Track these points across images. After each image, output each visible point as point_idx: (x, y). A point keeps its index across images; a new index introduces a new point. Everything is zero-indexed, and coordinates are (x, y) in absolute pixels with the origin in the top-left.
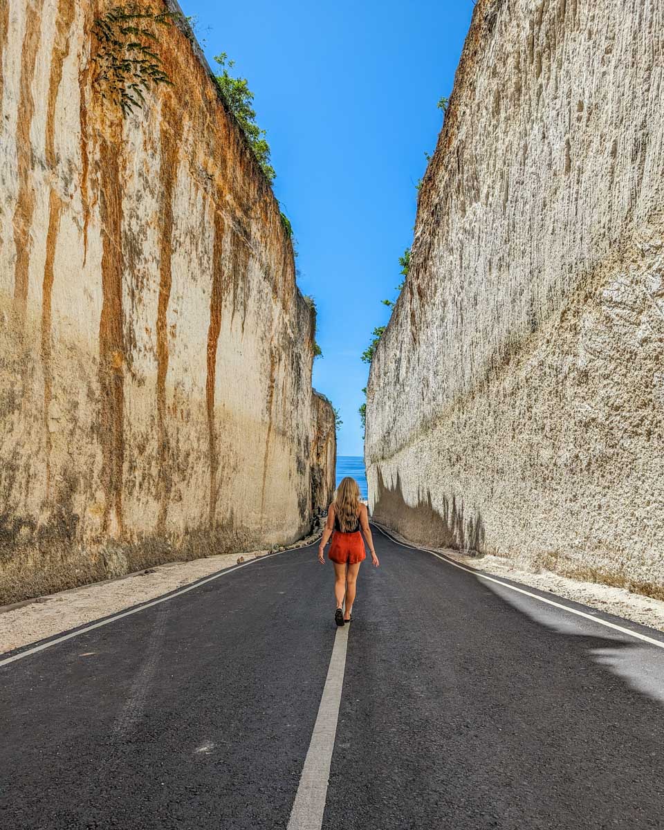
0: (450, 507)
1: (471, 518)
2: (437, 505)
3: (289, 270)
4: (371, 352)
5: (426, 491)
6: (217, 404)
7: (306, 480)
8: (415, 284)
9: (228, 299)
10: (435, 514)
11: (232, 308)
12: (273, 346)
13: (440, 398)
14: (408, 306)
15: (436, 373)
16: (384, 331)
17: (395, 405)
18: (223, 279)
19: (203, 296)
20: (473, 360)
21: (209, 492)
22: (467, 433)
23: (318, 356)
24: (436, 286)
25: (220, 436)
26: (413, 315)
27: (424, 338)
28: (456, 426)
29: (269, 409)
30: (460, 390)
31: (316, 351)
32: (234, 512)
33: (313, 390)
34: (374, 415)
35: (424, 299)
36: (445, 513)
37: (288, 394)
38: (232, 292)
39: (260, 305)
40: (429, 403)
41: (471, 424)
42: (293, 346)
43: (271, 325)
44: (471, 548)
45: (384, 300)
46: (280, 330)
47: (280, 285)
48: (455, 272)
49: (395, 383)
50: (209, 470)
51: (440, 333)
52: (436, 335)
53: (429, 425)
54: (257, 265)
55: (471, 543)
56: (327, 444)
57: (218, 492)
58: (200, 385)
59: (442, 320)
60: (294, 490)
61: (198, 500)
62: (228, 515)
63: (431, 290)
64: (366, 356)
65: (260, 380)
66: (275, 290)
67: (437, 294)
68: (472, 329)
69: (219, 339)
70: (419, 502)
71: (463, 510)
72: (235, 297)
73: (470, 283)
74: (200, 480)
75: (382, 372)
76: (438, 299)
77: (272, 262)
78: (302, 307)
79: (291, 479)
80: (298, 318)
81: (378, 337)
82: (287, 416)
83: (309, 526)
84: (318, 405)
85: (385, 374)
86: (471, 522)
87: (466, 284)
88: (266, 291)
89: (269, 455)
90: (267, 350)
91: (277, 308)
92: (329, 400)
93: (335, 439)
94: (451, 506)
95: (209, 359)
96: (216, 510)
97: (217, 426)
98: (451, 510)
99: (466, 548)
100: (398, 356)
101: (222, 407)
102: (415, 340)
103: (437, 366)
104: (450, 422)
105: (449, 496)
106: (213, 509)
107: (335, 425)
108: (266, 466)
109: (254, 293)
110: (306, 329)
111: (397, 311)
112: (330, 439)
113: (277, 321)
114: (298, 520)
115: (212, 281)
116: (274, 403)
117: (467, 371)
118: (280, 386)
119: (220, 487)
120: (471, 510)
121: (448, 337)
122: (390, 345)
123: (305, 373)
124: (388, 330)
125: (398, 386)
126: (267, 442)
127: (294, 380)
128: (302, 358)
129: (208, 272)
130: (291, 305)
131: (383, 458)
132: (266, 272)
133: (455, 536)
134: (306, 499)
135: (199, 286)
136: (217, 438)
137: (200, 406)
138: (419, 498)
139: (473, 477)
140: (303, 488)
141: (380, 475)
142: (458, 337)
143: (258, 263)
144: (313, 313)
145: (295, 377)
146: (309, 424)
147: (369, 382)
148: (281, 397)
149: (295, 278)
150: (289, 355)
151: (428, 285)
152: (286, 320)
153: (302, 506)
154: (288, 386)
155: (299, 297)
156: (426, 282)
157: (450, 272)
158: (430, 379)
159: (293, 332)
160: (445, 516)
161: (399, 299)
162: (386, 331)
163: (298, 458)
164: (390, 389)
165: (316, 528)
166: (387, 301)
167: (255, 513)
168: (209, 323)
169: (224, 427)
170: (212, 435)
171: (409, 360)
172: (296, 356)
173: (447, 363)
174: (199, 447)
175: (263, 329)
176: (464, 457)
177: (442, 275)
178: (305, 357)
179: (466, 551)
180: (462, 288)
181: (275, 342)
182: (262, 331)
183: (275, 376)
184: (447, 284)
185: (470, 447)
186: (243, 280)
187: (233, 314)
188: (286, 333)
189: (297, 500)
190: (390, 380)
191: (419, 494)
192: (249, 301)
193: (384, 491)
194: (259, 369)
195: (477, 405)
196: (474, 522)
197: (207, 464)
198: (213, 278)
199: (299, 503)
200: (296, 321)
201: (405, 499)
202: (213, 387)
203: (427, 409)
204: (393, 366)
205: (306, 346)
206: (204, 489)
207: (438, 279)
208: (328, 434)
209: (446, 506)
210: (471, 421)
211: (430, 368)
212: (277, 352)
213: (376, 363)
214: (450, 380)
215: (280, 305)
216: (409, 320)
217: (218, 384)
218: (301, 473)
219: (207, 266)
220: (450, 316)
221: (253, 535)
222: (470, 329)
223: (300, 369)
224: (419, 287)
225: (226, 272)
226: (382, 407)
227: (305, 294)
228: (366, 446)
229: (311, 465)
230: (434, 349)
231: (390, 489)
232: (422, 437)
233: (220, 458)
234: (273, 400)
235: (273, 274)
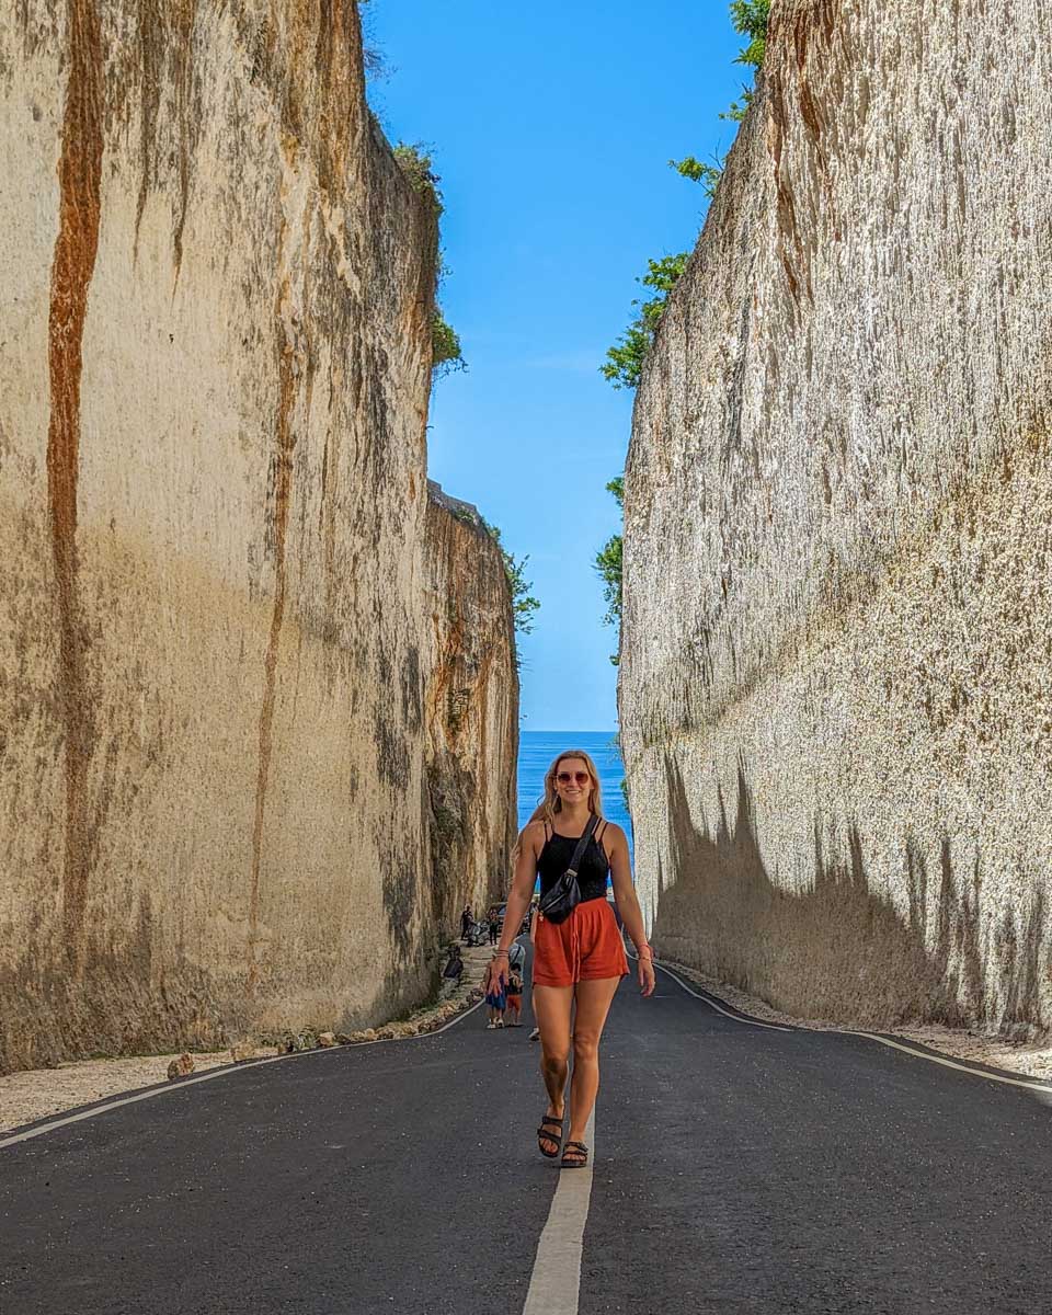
0: (930, 876)
1: (1010, 909)
2: (886, 875)
3: (340, 46)
4: (638, 350)
5: (842, 827)
6: (89, 518)
7: (413, 805)
8: (793, 82)
9: (123, 144)
10: (879, 909)
11: (138, 174)
12: (286, 316)
13: (887, 486)
14: (766, 168)
15: (871, 399)
16: (682, 269)
17: (726, 530)
18: (106, 70)
19: (34, 129)
20: (1003, 338)
21: (60, 837)
22: (987, 601)
23: (450, 364)
24: (866, 87)
25: (99, 634)
26: (786, 197)
27: (827, 274)
28: (945, 583)
29: (275, 544)
30: (961, 452)
31: (441, 347)
32: (155, 911)
33: (433, 489)
34: (653, 570)
35: (826, 137)
36: (913, 901)
37: (343, 491)
38: (137, 116)
39: (240, 168)
40: (849, 510)
41: (1000, 570)
42: (358, 320)
43: (279, 241)
44: (1010, 1017)
45: (682, 160)
46: (311, 260)
47: (308, 100)
48: (933, 28)
49: (727, 450)
50: (62, 755)
51: (883, 252)
52: (870, 262)
53: (852, 587)
54: (227, 26)
55: (1010, 1000)
56: (483, 682)
57: (93, 836)
58: (25, 452)
59: (891, 205)
60: (368, 838)
61: (23, 863)
62: (131, 922)
63: (850, 101)
64: (621, 363)
65: (242, 436)
66: (291, 117)
67: (873, 115)
68: (1000, 230)
69: (93, 287)
70: (820, 873)
71: (977, 883)
72: (148, 136)
73: (990, 63)
74: (28, 791)
75: (678, 414)
76: (873, 132)
77: (281, 18)
78: (389, 184)
79: (360, 798)
80: (376, 225)
81: (662, 294)
82: (341, 570)
83: (424, 975)
84: (451, 543)
85: (690, 422)
86: (1009, 922)
87: (973, 70)
88: (259, 118)
89: (278, 710)
90: (265, 331)
91: (301, 182)
92: (490, 522)
93: (515, 665)
94: (934, 874)
95: (57, 356)
96: (90, 903)
97: (88, 598)
98: (934, 888)
99: (993, 1017)
100: (734, 354)
101: (106, 529)
102: (794, 285)
103: (874, 371)
104: (926, 569)
105: (928, 839)
106: (76, 900)
107: (510, 613)
108: (265, 751)
109: (216, 124)
110: (403, 264)
111: (729, 192)
112: (494, 663)
113: (301, 231)
114: (384, 951)
115: (65, 78)
116: (293, 521)
117: (985, 381)
118: (314, 462)
119: (101, 819)
120: (1007, 881)
121: (915, 266)
122: (706, 320)
123: (401, 422)
124: (696, 264)
125: (737, 460)
126: (270, 664)
127: (362, 446)
128: (392, 369)
129: (49, 45)
130: (348, 173)
131: (687, 725)
132: (257, 52)
133: (954, 980)
134: (412, 877)
135: (18, 95)
136: (87, 643)
137: (27, 524)
138: (818, 855)
139: (1013, 762)
140: (400, 836)
141: (676, 788)
142: (951, 259)
143: (228, 17)
144: (427, 209)
145: (365, 434)
146: (418, 609)
147: (632, 455)
148: (316, 501)
149: (362, 78)
150: (343, 351)
151: (840, 83)
152: (332, 228)
153: (397, 899)
154: (343, 462)
155: (376, 147)
156: (832, 72)
157: (918, 30)
158: (853, 422)
159: (357, 271)
160: (913, 911)
161: (734, 151)
162: (691, 269)
163: (381, 725)
164: (709, 474)
165: (450, 984)
166: (692, 163)
167: (230, 919)
168: (55, 229)
169: (115, 602)
170: (69, 632)
171: (774, 363)
172: (370, 358)
173: (911, 356)
174: (22, 671)
175: (250, 255)
176: (978, 691)
177: (889, 45)
178: (404, 363)
179: (993, 1028)
180: (960, 82)
181: (294, 303)
182: (247, 262)
183: (295, 425)
184: (909, 74)
185: (1000, 653)
186: (177, 79)
187: (142, 197)
188: (332, 272)
189: (377, 878)
190: (707, 442)
191: (818, 844)
192: (200, 153)
193: (691, 844)
194: (240, 398)
195: (1021, 499)
196: (1018, 923)
197: (53, 736)
198: (68, 67)
199: (387, 890)
200: (369, 232)
201: (769, 867)
202: (73, 457)
203: (841, 531)
204: (716, 392)
205: (405, 324)
206: (44, 824)
207: (873, 61)
208: (487, 648)
209: (917, 876)
210: (1002, 559)
211: (853, 380)
212: (302, 339)
213: (655, 386)
214: (923, 420)
215: (308, 172)
216: (772, 213)
217: (89, 449)
218: (394, 780)
219: (48, 23)
220: (918, 189)
221: (223, 996)
222: (994, 232)
223: (384, 407)
224: (806, 95)
225: (116, 45)
226: (681, 542)
227: (401, 140)
228: (625, 686)
229: (429, 758)
230: (862, 309)
231: (713, 833)
232: (825, 635)
233: (101, 715)
234: (290, 513)
235: (283, 58)
